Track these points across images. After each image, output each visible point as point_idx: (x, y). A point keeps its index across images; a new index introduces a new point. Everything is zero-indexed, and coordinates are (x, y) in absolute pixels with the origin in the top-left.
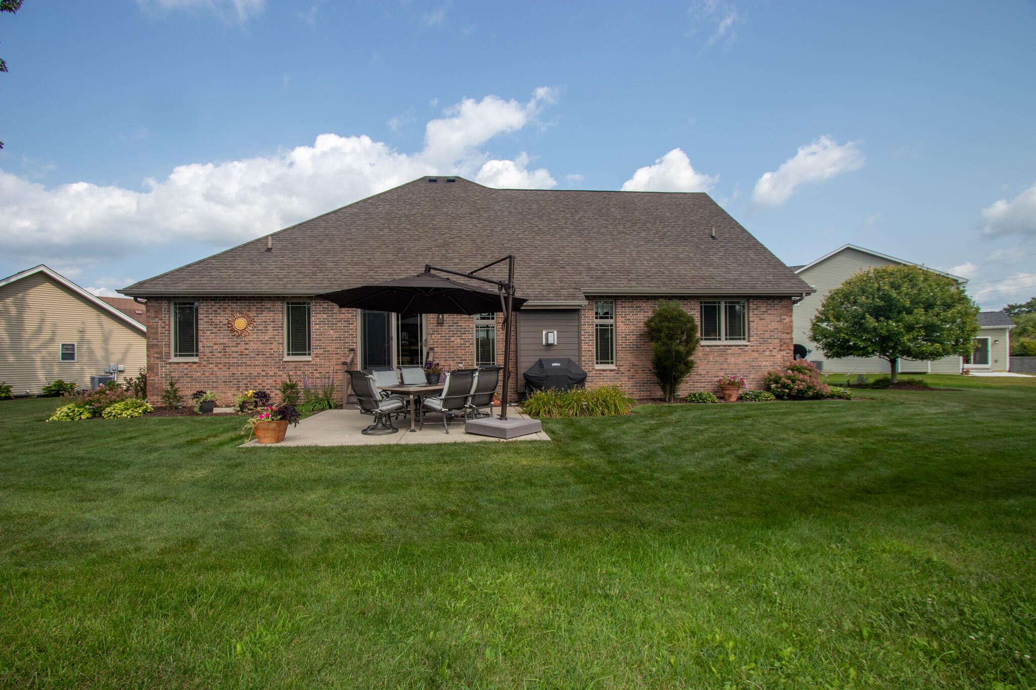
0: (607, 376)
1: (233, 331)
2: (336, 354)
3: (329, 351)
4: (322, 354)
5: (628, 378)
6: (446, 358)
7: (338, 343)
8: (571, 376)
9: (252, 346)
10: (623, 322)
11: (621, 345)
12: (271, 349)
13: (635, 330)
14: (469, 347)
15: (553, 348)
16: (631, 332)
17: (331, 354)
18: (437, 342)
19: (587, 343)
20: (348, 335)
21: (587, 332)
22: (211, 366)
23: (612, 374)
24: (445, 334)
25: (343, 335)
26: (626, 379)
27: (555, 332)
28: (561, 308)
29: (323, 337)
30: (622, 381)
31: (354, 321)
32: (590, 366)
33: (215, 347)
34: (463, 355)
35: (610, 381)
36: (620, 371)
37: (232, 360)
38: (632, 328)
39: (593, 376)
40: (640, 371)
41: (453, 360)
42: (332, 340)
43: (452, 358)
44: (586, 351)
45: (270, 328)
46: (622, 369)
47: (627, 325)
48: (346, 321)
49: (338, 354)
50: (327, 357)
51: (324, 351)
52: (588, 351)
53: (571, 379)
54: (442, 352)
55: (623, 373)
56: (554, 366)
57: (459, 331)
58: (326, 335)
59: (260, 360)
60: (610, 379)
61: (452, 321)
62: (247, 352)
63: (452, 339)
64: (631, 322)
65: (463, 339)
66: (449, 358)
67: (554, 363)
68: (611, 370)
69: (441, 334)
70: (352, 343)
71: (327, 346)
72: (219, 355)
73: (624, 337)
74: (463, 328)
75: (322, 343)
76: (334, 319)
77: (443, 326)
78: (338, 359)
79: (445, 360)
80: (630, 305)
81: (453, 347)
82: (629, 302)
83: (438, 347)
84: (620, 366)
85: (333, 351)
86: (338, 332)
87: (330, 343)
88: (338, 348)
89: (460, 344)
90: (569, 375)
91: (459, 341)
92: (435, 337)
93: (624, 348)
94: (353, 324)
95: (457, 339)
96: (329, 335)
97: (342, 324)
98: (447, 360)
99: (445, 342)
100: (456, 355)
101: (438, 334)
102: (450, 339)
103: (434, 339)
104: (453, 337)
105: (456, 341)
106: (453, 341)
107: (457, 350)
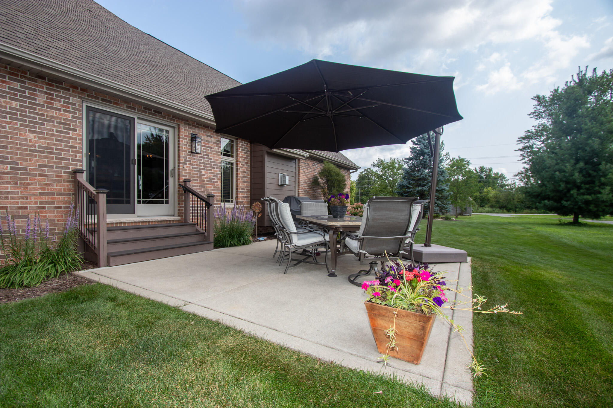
2: (40, 175)
3: (26, 169)
4: (7, 173)
7: (46, 157)
14: (217, 182)
15: (284, 188)
16: (305, 181)
17: (29, 174)
18: (189, 173)
20: (65, 146)
24: (197, 165)
25: (54, 144)
29: (9, 143)
31: (78, 126)
42: (30, 150)
48: (62, 123)
49: (46, 176)
50: (20, 179)
51: (12, 168)
57: (209, 164)
58: (19, 139)
63: (203, 172)
70: (73, 160)
71: (19, 159)
74: (213, 162)
75: (8, 153)
76: (37, 114)
78: (46, 185)
81: (204, 181)
85: (34, 170)
86: (45, 139)
87: (28, 155)
88: (45, 166)
89: (211, 179)
91: (209, 175)
92: (187, 167)
94: (76, 130)
95: (207, 173)
96: (26, 140)
97: (55, 126)
99: (197, 174)
100: (206, 190)
101: (190, 164)
102: (201, 172)
103: (186, 170)
104: (204, 169)
105: (206, 175)
106: (204, 175)
107: (207, 184)
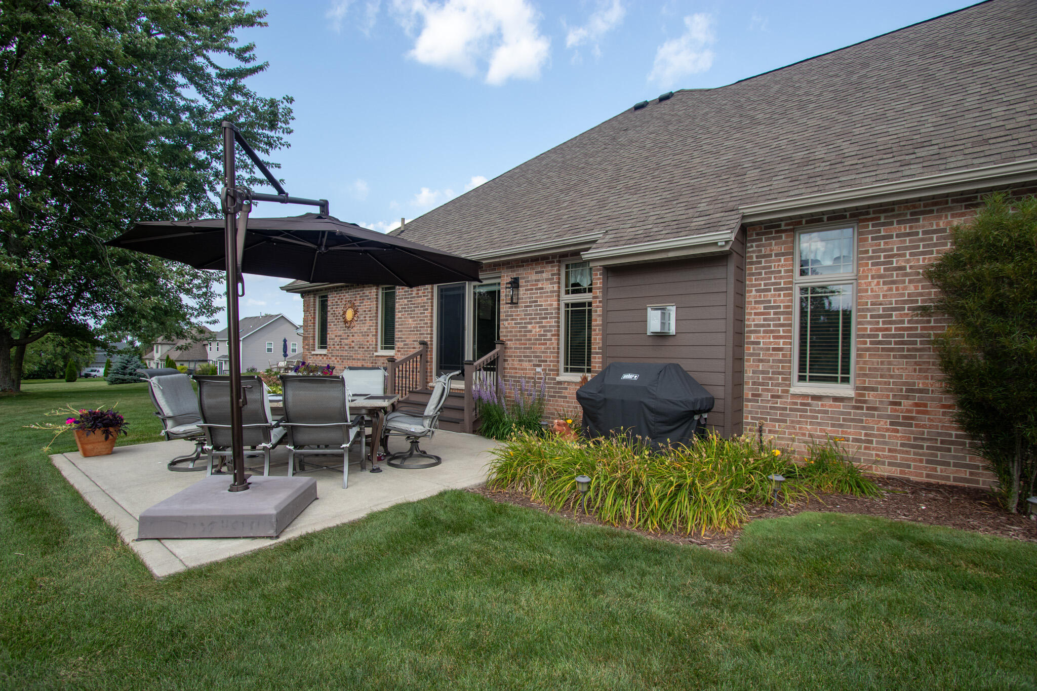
0: (826, 412)
1: (346, 322)
3: (408, 344)
4: (402, 348)
5: (892, 424)
6: (521, 356)
7: (416, 334)
8: (652, 403)
9: (357, 338)
10: (880, 276)
11: (869, 336)
12: (368, 341)
13: (921, 294)
14: (551, 340)
15: (670, 342)
16: (905, 302)
17: (409, 348)
18: (511, 332)
19: (772, 331)
20: (423, 324)
21: (772, 307)
22: (333, 358)
23: (841, 407)
24: (521, 319)
25: (419, 324)
26: (885, 424)
27: (672, 310)
28: (671, 255)
29: (403, 328)
30: (872, 429)
31: (429, 306)
32: (778, 385)
33: (336, 339)
34: (543, 352)
35: (833, 425)
36: (865, 402)
37: (345, 353)
38: (911, 289)
39: (785, 409)
40: (931, 406)
41: (530, 361)
42: (410, 331)
43: (528, 356)
44: (768, 349)
45: (368, 318)
46: (870, 396)
47: (893, 282)
48: (422, 307)
51: (404, 345)
52: (774, 349)
53: (651, 410)
54: (516, 348)
55: (875, 409)
56: (627, 380)
57: (538, 314)
58: (405, 324)
59: (361, 351)
60: (832, 419)
61: (530, 298)
62: (353, 344)
63: (529, 327)
64: (906, 275)
65: (543, 327)
66: (525, 357)
67: (627, 373)
68: (836, 399)
69: (516, 319)
71: (406, 338)
72: (338, 347)
73: (880, 316)
74: (544, 310)
75: (402, 334)
76: (412, 304)
77: (518, 307)
79: (520, 361)
80: (905, 228)
81: (530, 340)
82: (899, 223)
83: (511, 340)
84: (865, 389)
85: (411, 344)
87: (409, 334)
88: (415, 341)
89: (539, 335)
90: (647, 401)
91: (537, 329)
92: (509, 324)
93: (880, 343)
94: (427, 310)
95: (535, 327)
96: (409, 324)
97: (419, 310)
98: (522, 361)
99: (520, 332)
100: (533, 352)
101: (512, 320)
102: (526, 327)
103: (507, 328)
104: (531, 323)
105: (534, 331)
106: (531, 331)
107: (535, 344)
